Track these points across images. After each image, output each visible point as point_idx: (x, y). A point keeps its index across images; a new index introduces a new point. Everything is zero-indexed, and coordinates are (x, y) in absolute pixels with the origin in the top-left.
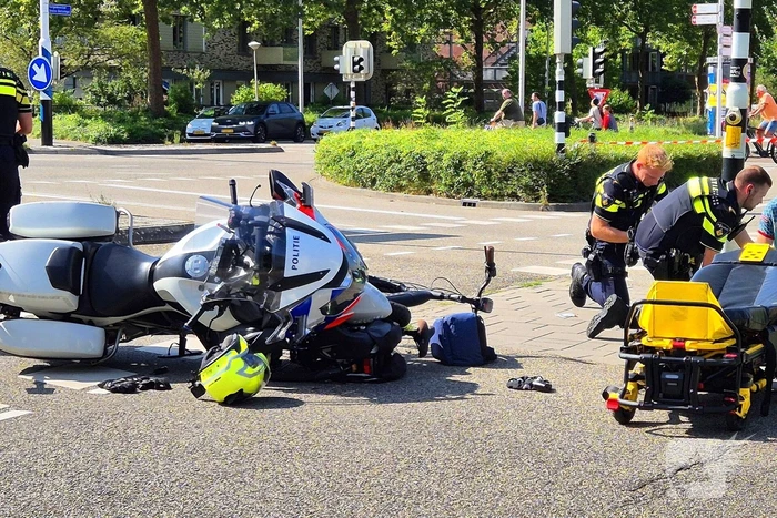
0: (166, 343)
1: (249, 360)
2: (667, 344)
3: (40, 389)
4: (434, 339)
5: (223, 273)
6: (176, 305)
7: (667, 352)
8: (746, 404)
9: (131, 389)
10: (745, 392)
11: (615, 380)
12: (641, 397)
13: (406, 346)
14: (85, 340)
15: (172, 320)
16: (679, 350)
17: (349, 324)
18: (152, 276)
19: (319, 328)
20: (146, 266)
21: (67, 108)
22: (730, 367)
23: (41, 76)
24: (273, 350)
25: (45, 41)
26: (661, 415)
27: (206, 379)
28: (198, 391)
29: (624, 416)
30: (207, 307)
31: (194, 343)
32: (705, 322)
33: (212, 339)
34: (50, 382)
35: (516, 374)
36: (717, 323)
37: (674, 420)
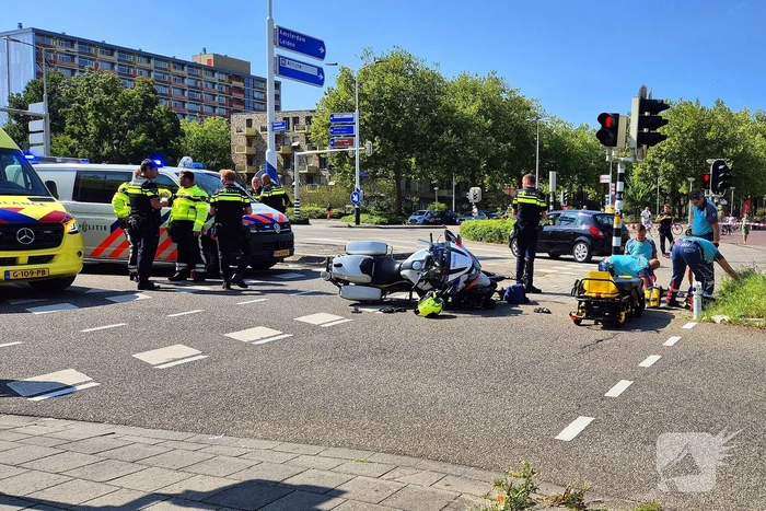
0: (404, 296)
1: (437, 300)
2: (594, 295)
3: (357, 311)
4: (506, 294)
5: (426, 268)
6: (409, 280)
7: (594, 298)
8: (623, 318)
9: (392, 312)
10: (623, 313)
11: (575, 309)
12: (584, 315)
13: (495, 297)
14: (374, 293)
15: (407, 286)
16: (598, 297)
17: (475, 288)
18: (400, 269)
19: (463, 288)
20: (397, 266)
21: (366, 212)
22: (618, 303)
23: (356, 199)
24: (446, 298)
25: (357, 186)
26: (592, 322)
27: (420, 308)
28: (417, 312)
29: (577, 322)
30: (421, 281)
31: (415, 295)
32: (608, 287)
33: (422, 293)
34: (360, 309)
35: (537, 307)
36: (613, 287)
37: (596, 324)
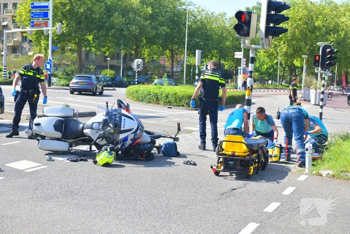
0: (85, 148)
1: (110, 153)
2: (230, 153)
3: (51, 160)
4: (162, 149)
5: (103, 128)
6: (90, 137)
7: (230, 155)
8: (252, 171)
9: (76, 161)
10: (252, 168)
11: (214, 162)
12: (222, 168)
13: (154, 151)
14: (63, 146)
15: (88, 141)
16: (233, 155)
17: (138, 144)
18: (83, 128)
19: (130, 145)
20: (81, 126)
21: (56, 76)
23: (48, 67)
24: (117, 151)
25: (50, 57)
26: (228, 174)
27: (98, 159)
28: (95, 162)
29: (217, 173)
30: (99, 138)
31: (94, 148)
32: (241, 148)
33: (99, 147)
34: (53, 158)
35: (186, 160)
36: (244, 147)
37: (231, 175)
